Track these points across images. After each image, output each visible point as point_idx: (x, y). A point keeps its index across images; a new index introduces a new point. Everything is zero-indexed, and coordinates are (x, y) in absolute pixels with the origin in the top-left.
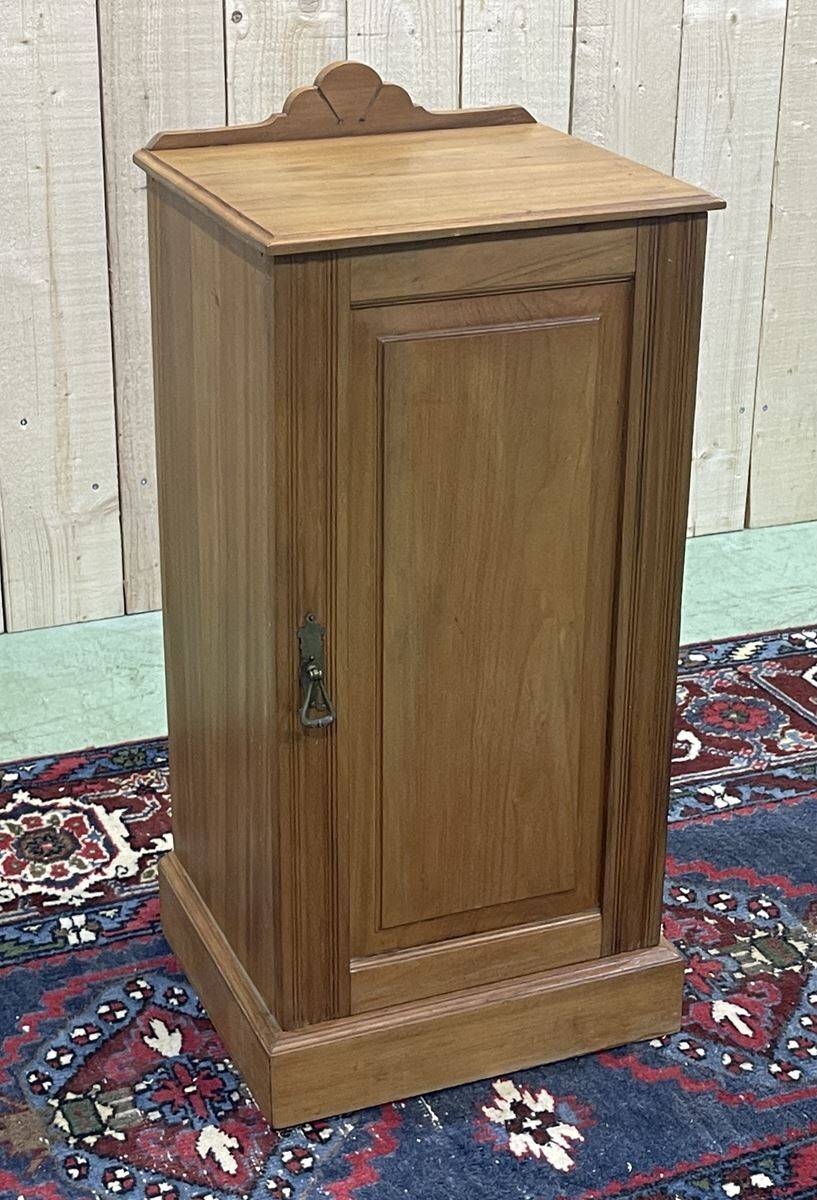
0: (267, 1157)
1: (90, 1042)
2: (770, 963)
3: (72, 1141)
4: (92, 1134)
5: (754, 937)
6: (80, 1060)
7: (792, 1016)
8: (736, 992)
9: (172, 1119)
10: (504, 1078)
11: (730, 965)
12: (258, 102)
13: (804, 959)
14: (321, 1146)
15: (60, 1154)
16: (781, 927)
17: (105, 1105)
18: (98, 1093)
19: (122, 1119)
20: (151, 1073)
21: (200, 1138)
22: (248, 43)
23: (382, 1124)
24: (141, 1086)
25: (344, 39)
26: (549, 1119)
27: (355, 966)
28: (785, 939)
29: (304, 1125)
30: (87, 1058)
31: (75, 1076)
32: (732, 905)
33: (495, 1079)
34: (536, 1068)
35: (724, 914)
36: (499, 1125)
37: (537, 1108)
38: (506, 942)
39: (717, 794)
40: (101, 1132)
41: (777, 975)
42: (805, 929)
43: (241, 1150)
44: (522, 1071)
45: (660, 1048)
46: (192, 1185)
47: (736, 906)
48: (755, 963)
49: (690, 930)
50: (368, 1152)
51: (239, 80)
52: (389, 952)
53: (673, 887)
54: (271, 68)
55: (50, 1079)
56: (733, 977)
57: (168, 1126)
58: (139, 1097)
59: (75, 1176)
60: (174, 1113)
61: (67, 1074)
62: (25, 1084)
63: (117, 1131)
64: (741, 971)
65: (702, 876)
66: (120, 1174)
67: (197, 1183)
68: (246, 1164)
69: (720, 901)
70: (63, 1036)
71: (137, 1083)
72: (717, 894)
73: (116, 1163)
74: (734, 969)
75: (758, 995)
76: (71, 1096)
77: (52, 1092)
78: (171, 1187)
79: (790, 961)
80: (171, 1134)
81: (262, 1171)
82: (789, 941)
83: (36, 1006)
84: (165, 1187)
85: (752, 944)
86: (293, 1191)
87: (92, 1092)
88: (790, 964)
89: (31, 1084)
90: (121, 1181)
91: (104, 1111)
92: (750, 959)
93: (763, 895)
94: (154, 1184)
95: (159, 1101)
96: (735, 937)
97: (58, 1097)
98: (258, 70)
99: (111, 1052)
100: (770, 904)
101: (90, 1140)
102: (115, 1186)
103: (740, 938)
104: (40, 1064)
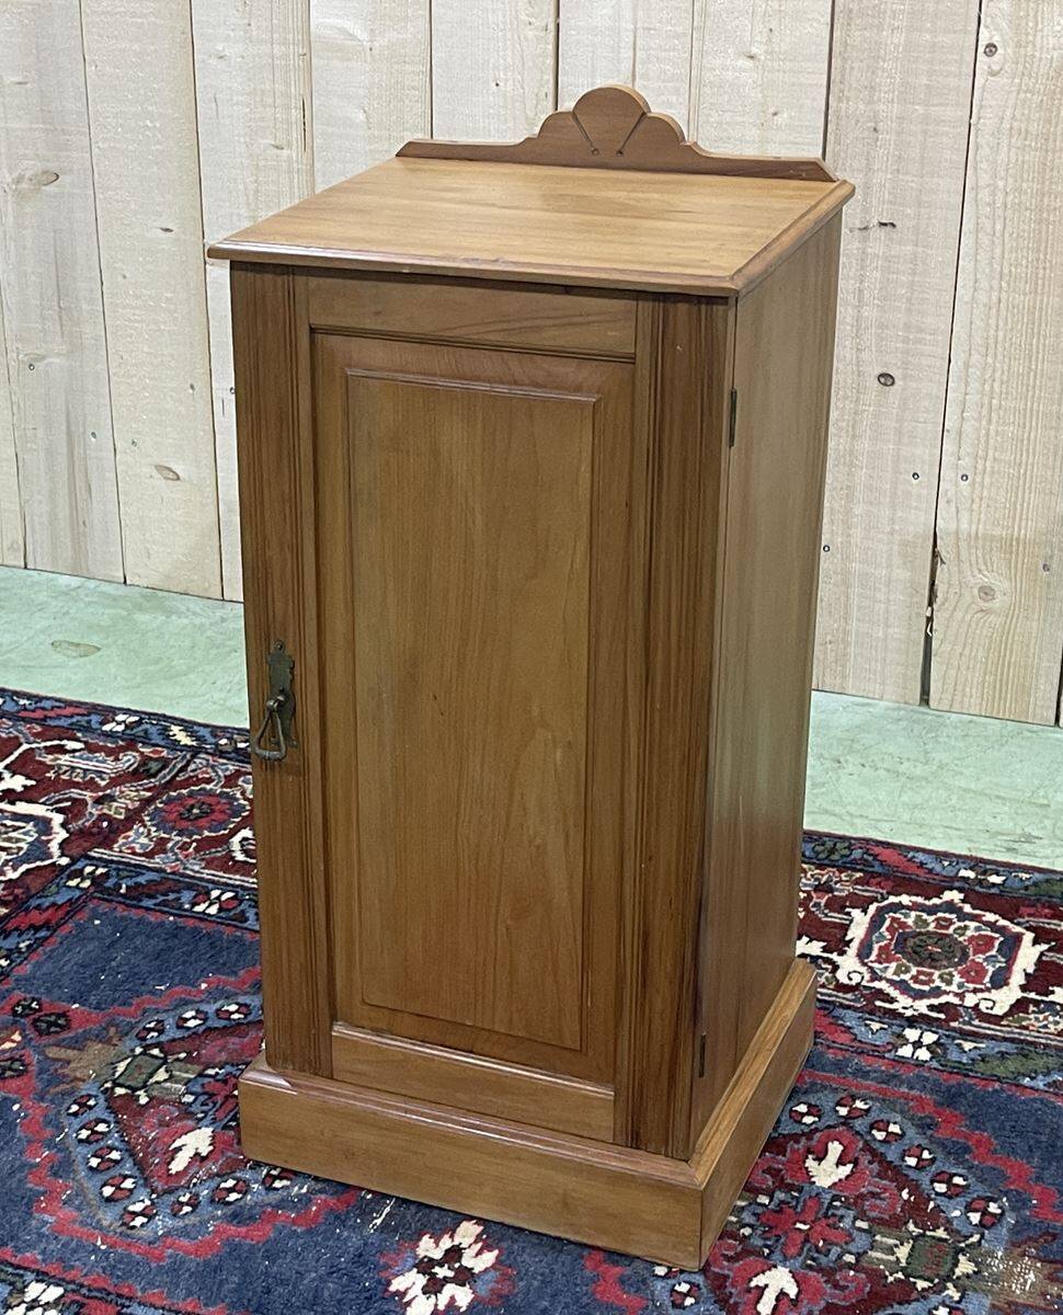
0: (211, 1177)
1: (229, 1019)
2: (904, 1264)
3: (108, 1085)
4: (126, 1087)
5: (928, 1233)
6: (201, 1029)
8: (820, 1270)
9: (194, 1108)
10: (480, 1221)
11: (861, 1242)
12: (1006, 149)
13: (948, 1278)
14: (263, 1192)
15: (85, 1089)
16: (976, 1238)
17: (167, 1071)
18: (178, 1060)
19: (167, 1089)
20: (233, 1065)
21: (189, 1134)
23: (332, 1201)
24: (211, 1072)
26: (464, 1277)
27: (339, 1030)
28: (961, 1251)
29: (275, 1168)
30: (209, 1029)
31: (183, 1039)
32: (954, 1193)
33: (470, 1218)
34: (522, 1230)
35: (933, 1196)
36: (416, 1257)
37: (468, 1260)
38: (500, 1076)
40: (134, 1089)
41: (891, 1279)
42: (1001, 1254)
43: (204, 1159)
44: (502, 1224)
45: (661, 1277)
46: (135, 1165)
47: (957, 1195)
48: (890, 1257)
49: (872, 1193)
50: (289, 1217)
51: (986, 121)
52: (378, 1032)
53: (919, 1146)
54: (1026, 112)
55: (161, 1032)
56: (840, 1257)
57: (186, 1112)
58: (199, 1079)
59: (71, 1111)
60: (202, 1105)
61: (179, 1034)
62: (141, 1026)
63: (147, 1096)
64: (859, 1256)
65: (967, 1150)
66: (102, 1128)
67: (140, 1165)
68: (192, 1172)
69: (949, 1182)
70: (217, 1005)
71: (213, 1068)
72: (955, 1175)
73: (111, 1118)
74: (854, 1250)
75: (836, 1286)
76: (156, 1052)
77: (148, 1042)
78: (119, 1158)
79: (928, 1273)
80: (179, 1118)
81: (195, 1184)
82: (961, 1257)
83: (235, 973)
84: (115, 1155)
85: (915, 1239)
86: (192, 1212)
87: (175, 1057)
88: (920, 1277)
89: (144, 1028)
90: (94, 1132)
91: (161, 1075)
92: (890, 1250)
93: (1005, 1199)
94: (111, 1149)
95: (207, 1090)
96: (906, 1223)
97: (147, 1048)
98: (1009, 113)
99: (232, 1034)
100: (999, 1211)
101: (120, 1091)
102: (84, 1134)
103: (911, 1227)
104: (173, 1017)
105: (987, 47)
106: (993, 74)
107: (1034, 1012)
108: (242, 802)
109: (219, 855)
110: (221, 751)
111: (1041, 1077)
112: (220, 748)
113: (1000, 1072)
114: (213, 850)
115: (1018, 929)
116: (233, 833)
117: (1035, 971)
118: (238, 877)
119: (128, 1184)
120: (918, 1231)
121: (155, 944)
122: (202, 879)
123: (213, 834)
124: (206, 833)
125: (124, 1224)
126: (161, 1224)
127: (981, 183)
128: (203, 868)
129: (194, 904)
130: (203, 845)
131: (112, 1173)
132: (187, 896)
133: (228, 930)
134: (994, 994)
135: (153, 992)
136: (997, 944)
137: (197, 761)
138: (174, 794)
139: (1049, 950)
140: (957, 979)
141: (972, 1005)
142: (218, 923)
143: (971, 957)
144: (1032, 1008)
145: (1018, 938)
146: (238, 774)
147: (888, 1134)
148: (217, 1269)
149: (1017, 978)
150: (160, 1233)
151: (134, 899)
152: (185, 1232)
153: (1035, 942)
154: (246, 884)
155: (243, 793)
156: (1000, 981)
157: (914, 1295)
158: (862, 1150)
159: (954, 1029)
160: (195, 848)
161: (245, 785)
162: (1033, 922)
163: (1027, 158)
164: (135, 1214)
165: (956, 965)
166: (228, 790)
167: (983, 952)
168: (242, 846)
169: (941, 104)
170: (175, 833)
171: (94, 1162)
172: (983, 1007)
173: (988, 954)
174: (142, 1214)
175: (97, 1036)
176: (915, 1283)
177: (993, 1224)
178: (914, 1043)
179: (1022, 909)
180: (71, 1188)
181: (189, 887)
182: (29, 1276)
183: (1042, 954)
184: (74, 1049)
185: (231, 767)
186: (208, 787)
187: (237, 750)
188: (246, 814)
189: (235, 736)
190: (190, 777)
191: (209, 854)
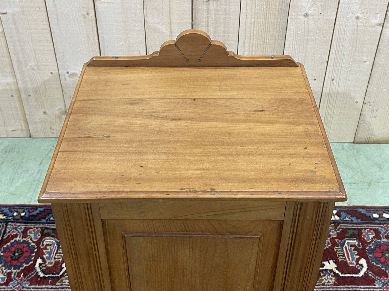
108: (32, 244)
109: (33, 276)
110: (16, 220)
112: (15, 218)
114: (30, 274)
116: (35, 262)
118: (44, 286)
123: (28, 265)
124: (25, 265)
128: (30, 285)
130: (26, 272)
137: (8, 226)
138: (5, 246)
144: (322, 274)
146: (26, 229)
154: (49, 290)
155: (31, 239)
160: (23, 275)
161: (31, 235)
166: (25, 239)
168: (41, 268)
185: (23, 227)
186: (17, 239)
187: (22, 217)
188: (36, 250)
189: (19, 210)
190: (9, 236)
191: (30, 276)
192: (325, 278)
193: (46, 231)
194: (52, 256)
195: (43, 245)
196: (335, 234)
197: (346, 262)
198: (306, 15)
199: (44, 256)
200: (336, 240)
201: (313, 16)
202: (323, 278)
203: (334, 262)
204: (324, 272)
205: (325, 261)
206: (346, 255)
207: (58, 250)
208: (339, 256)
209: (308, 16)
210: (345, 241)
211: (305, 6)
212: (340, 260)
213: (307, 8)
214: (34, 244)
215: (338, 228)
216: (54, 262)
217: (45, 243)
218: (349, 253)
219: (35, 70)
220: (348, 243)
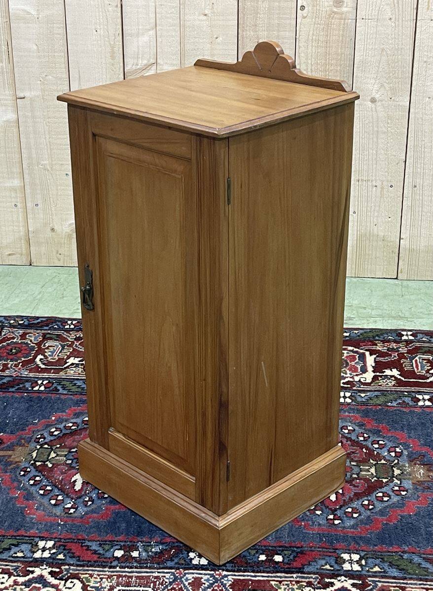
1: (71, 429)
2: (375, 475)
3: (32, 462)
4: (41, 462)
5: (379, 462)
6: (61, 435)
7: (361, 498)
9: (73, 465)
11: (356, 470)
12: (311, 47)
13: (393, 477)
15: (23, 465)
16: (396, 461)
17: (55, 453)
18: (57, 448)
19: (57, 460)
21: (76, 475)
22: (308, 20)
24: (73, 450)
25: (355, 21)
27: (111, 431)
28: (393, 466)
30: (65, 434)
31: (55, 439)
32: (382, 447)
35: (374, 449)
39: (423, 399)
40: (45, 462)
41: (373, 480)
42: (407, 465)
46: (59, 490)
47: (383, 447)
48: (369, 473)
49: (351, 452)
51: (302, 37)
53: (362, 433)
54: (318, 32)
55: (44, 438)
56: (351, 476)
57: (71, 467)
58: (70, 454)
59: (21, 474)
60: (76, 463)
61: (52, 438)
62: (35, 437)
63: (51, 463)
64: (358, 474)
65: (380, 431)
66: (38, 478)
67: (62, 490)
68: (85, 488)
69: (378, 443)
70: (63, 424)
71: (74, 448)
72: (380, 440)
73: (40, 474)
74: (355, 473)
75: (355, 486)
76: (46, 446)
77: (41, 443)
78: (51, 489)
79: (385, 476)
80: (69, 470)
81: (88, 493)
82: (394, 469)
83: (64, 411)
84: (49, 488)
85: (375, 465)
86: (93, 503)
87: (55, 447)
88: (383, 478)
89: (37, 438)
90: (35, 481)
91: (53, 455)
92: (368, 471)
93: (401, 446)
94: (46, 486)
95: (75, 457)
96: (369, 460)
97: (42, 446)
98: (311, 33)
99: (75, 435)
100: (400, 451)
101: (38, 464)
102: (32, 482)
103: (372, 461)
104: (46, 432)
105: (301, 7)
106: (304, 17)
107: (381, 380)
108: (32, 345)
109: (33, 367)
110: (13, 325)
111: (394, 402)
113: (378, 402)
114: (30, 365)
115: (362, 351)
116: (35, 357)
117: (375, 365)
118: (45, 374)
119: (60, 498)
120: (374, 462)
121: (23, 406)
122: (31, 377)
123: (26, 359)
124: (23, 359)
125: (66, 513)
126: (82, 510)
127: (302, 62)
128: (29, 373)
129: (33, 388)
130: (24, 364)
131: (51, 494)
132: (28, 385)
133: (53, 396)
134: (364, 375)
135: (34, 424)
136: (357, 357)
139: (377, 357)
140: (348, 372)
141: (358, 380)
142: (47, 393)
143: (350, 364)
144: (380, 378)
145: (364, 354)
146: (25, 334)
147: (349, 430)
148: (115, 523)
149: (370, 369)
150: (83, 513)
151: (5, 389)
152: (93, 511)
153: (371, 355)
154: (51, 377)
155: (31, 341)
156: (364, 370)
157: (384, 485)
158: (342, 437)
159: (355, 390)
160: (21, 366)
161: (30, 338)
162: (367, 348)
163: (319, 50)
164: (69, 509)
165: (346, 367)
166: (24, 341)
167: (354, 361)
168: (42, 362)
169: (284, 31)
170: (9, 361)
171: (42, 492)
172: (362, 380)
173: (356, 361)
174: (72, 507)
175: (17, 444)
176: (382, 480)
177: (400, 455)
178: (343, 397)
179: (361, 344)
180: (37, 504)
181: (27, 381)
182: (37, 539)
183: (375, 359)
184: (10, 450)
185: (21, 332)
186: (15, 341)
187: (19, 324)
188: (37, 349)
189: (16, 319)
190: (4, 338)
191: (29, 367)
192: (383, 382)
193: (48, 336)
194: (56, 354)
195: (44, 346)
196: (405, 350)
197: (414, 371)
198: (373, 101)
199: (46, 354)
200: (405, 355)
201: (382, 101)
202: (381, 381)
203: (397, 370)
204: (383, 377)
205: (386, 369)
206: (414, 366)
207: (61, 350)
208: (405, 366)
209: (376, 101)
210: (417, 356)
211: (371, 88)
212: (406, 369)
213: (374, 91)
214: (34, 345)
215: (410, 345)
216: (57, 358)
217: (47, 345)
218: (419, 365)
219: (48, 170)
220: (420, 358)
